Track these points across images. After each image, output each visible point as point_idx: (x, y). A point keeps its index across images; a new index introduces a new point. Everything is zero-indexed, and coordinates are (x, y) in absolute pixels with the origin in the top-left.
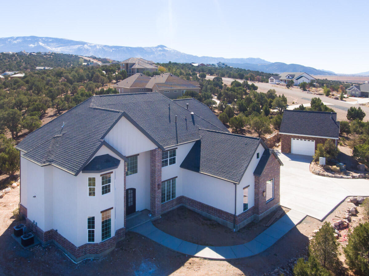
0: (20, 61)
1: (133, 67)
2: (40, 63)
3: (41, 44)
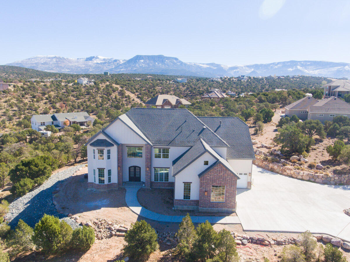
0: (265, 84)
1: (335, 90)
2: (283, 85)
3: (299, 67)
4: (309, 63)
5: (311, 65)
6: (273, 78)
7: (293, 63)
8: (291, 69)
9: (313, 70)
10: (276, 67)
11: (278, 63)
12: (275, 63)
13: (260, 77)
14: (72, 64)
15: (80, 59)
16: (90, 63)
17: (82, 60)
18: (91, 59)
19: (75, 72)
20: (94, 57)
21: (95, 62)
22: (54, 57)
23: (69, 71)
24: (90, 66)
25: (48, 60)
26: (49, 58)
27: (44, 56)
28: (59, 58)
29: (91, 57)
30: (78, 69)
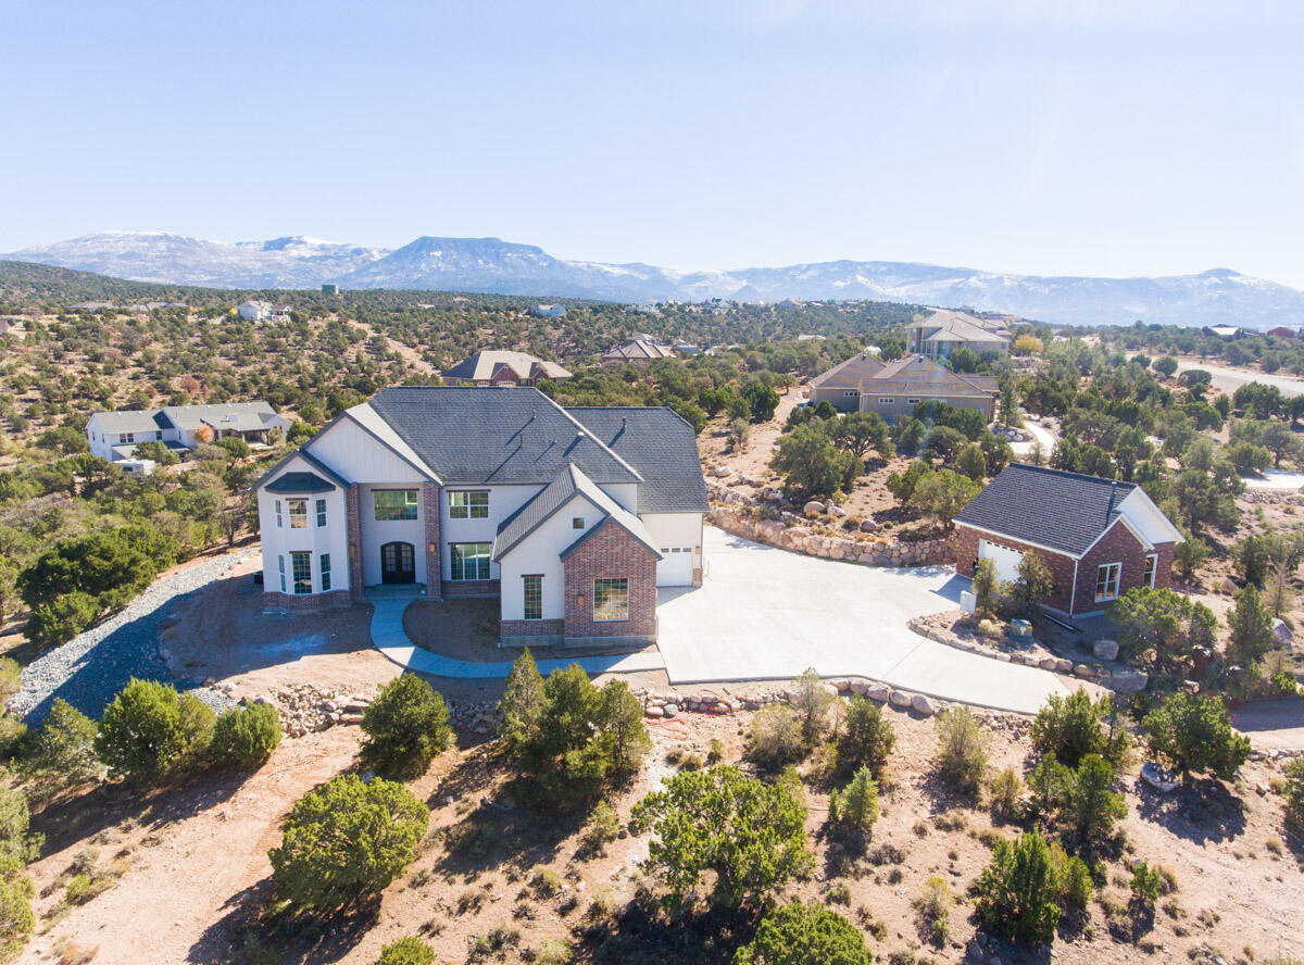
0: (775, 323)
1: (930, 339)
2: (818, 326)
3: (860, 278)
4: (883, 269)
5: (889, 273)
6: (794, 305)
7: (846, 268)
8: (840, 284)
9: (895, 287)
10: (804, 277)
11: (809, 267)
12: (802, 265)
13: (762, 303)
14: (222, 259)
15: (247, 244)
16: (278, 256)
17: (251, 247)
18: (280, 244)
19: (231, 283)
20: (289, 240)
21: (294, 253)
22: (161, 238)
23: (210, 281)
24: (279, 265)
25: (142, 244)
26: (145, 239)
27: (127, 233)
28: (178, 240)
29: (281, 239)
30: (242, 274)
